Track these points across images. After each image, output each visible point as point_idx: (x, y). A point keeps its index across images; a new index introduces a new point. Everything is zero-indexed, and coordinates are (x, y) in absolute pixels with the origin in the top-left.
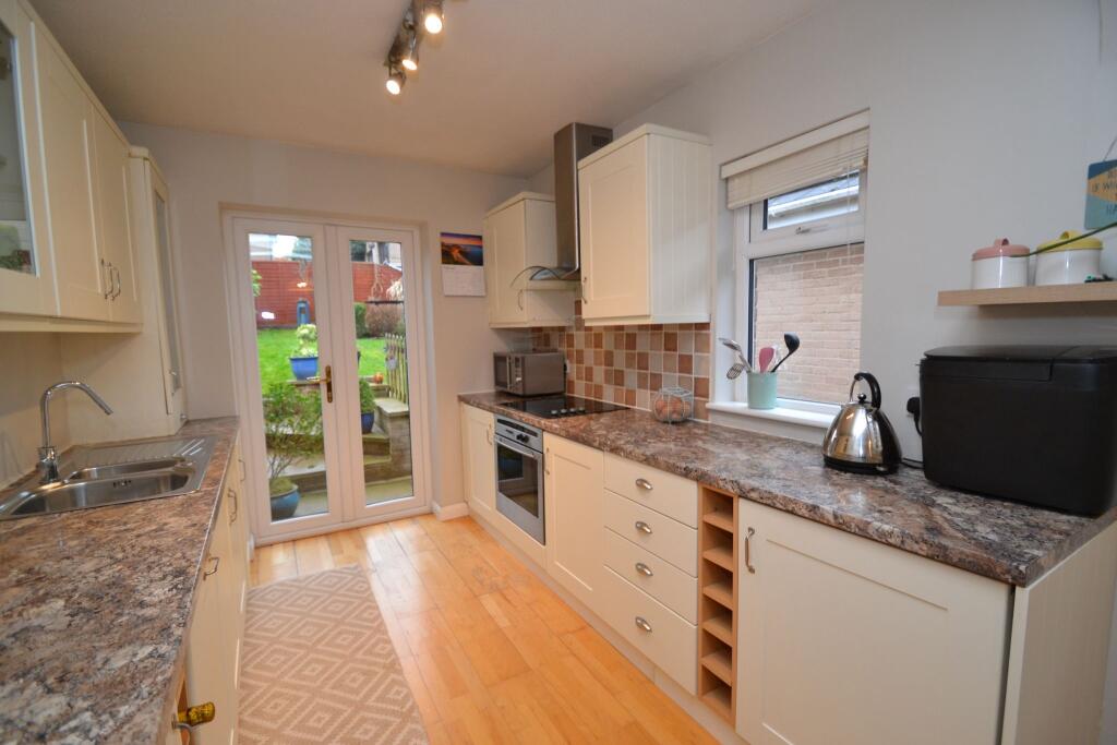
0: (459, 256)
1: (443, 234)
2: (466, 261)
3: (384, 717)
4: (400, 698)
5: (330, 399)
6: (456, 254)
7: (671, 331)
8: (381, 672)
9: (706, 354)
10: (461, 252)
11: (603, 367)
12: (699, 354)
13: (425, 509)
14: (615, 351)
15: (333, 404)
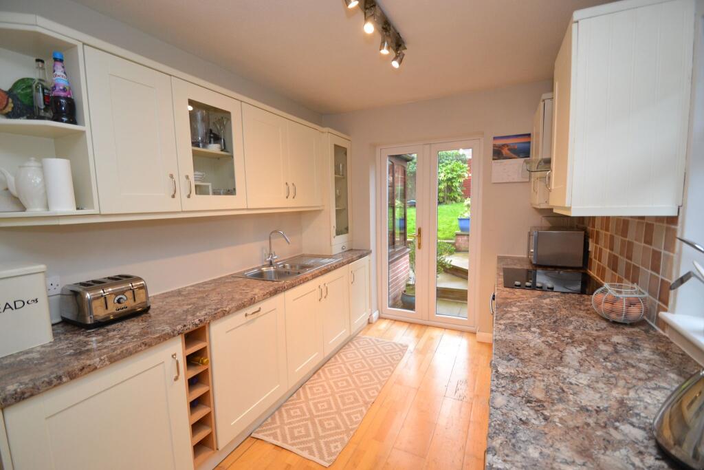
0: (508, 152)
1: (495, 138)
2: (514, 156)
3: (341, 424)
4: (355, 420)
5: (419, 248)
6: (505, 151)
7: (650, 222)
8: (361, 403)
9: (671, 254)
10: (509, 150)
11: (608, 250)
12: (667, 252)
13: (472, 329)
14: (615, 236)
15: (421, 250)
